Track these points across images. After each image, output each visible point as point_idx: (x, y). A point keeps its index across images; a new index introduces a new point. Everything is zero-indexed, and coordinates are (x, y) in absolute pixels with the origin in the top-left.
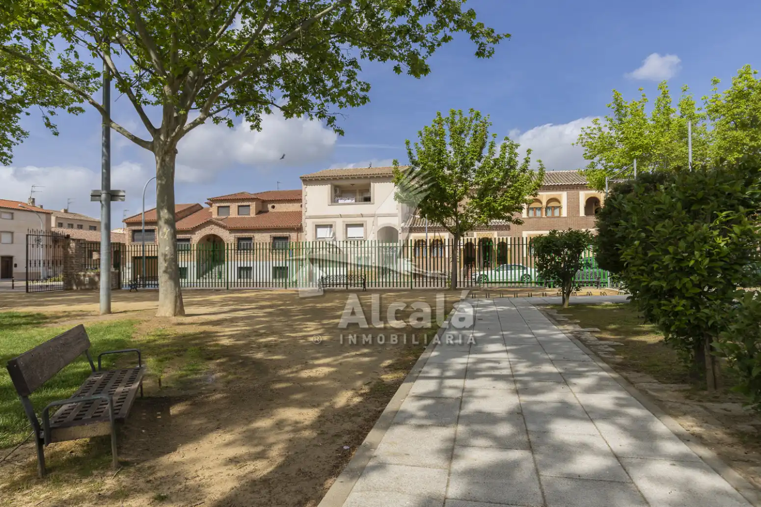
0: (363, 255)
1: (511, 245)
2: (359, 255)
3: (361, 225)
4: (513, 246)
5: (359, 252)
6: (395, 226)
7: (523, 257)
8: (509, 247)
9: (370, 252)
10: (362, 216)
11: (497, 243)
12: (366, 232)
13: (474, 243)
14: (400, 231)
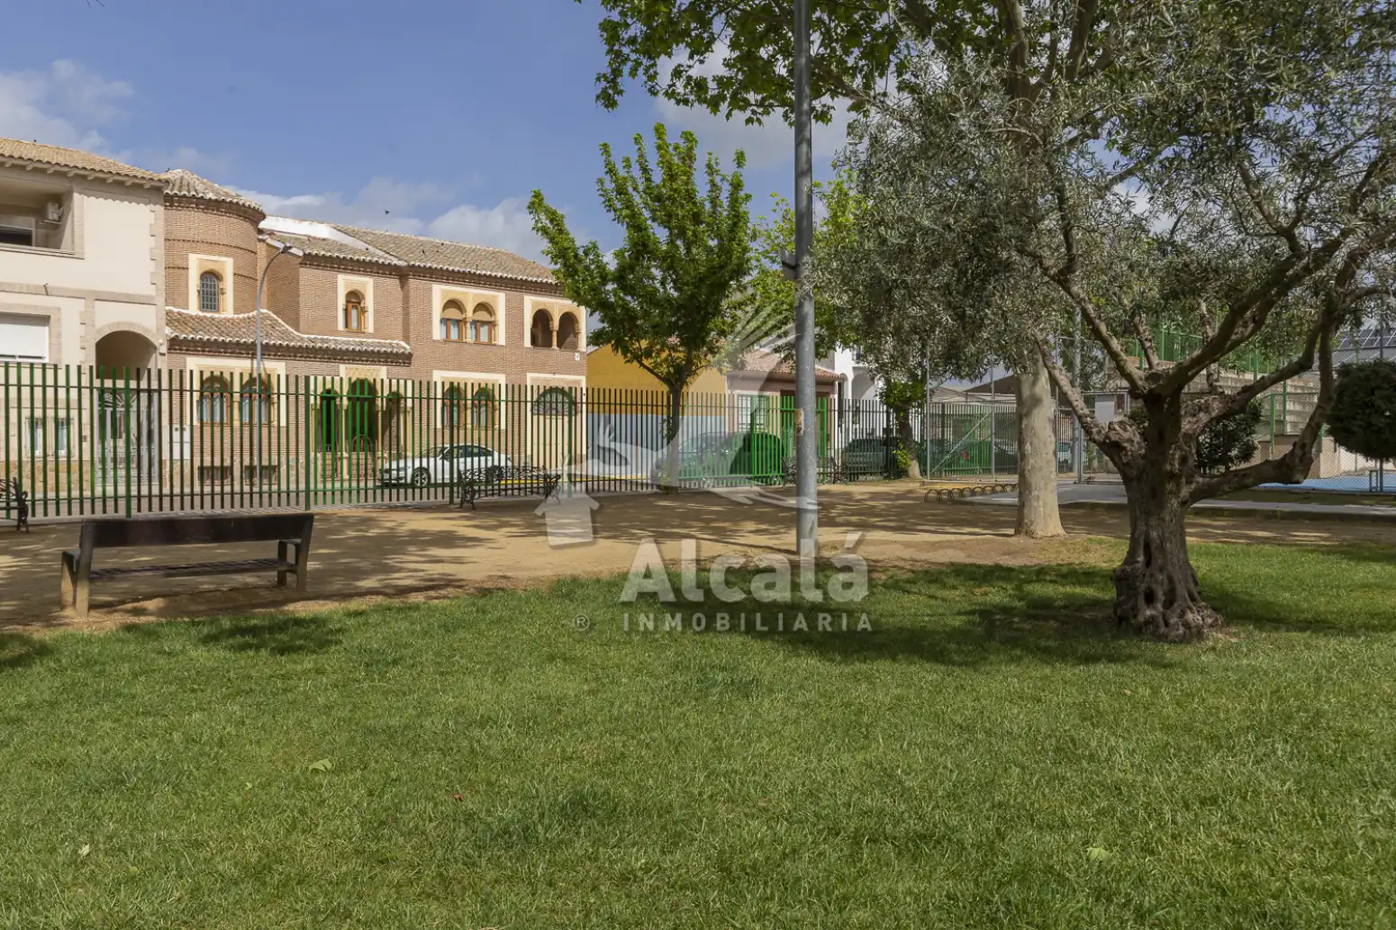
0: (51, 413)
1: (413, 398)
2: (38, 413)
3: (43, 320)
4: (417, 401)
5: (38, 403)
6: (147, 330)
7: (435, 429)
8: (409, 402)
9: (74, 404)
10: (46, 291)
11: (386, 393)
12: (56, 343)
13: (338, 391)
14: (164, 349)
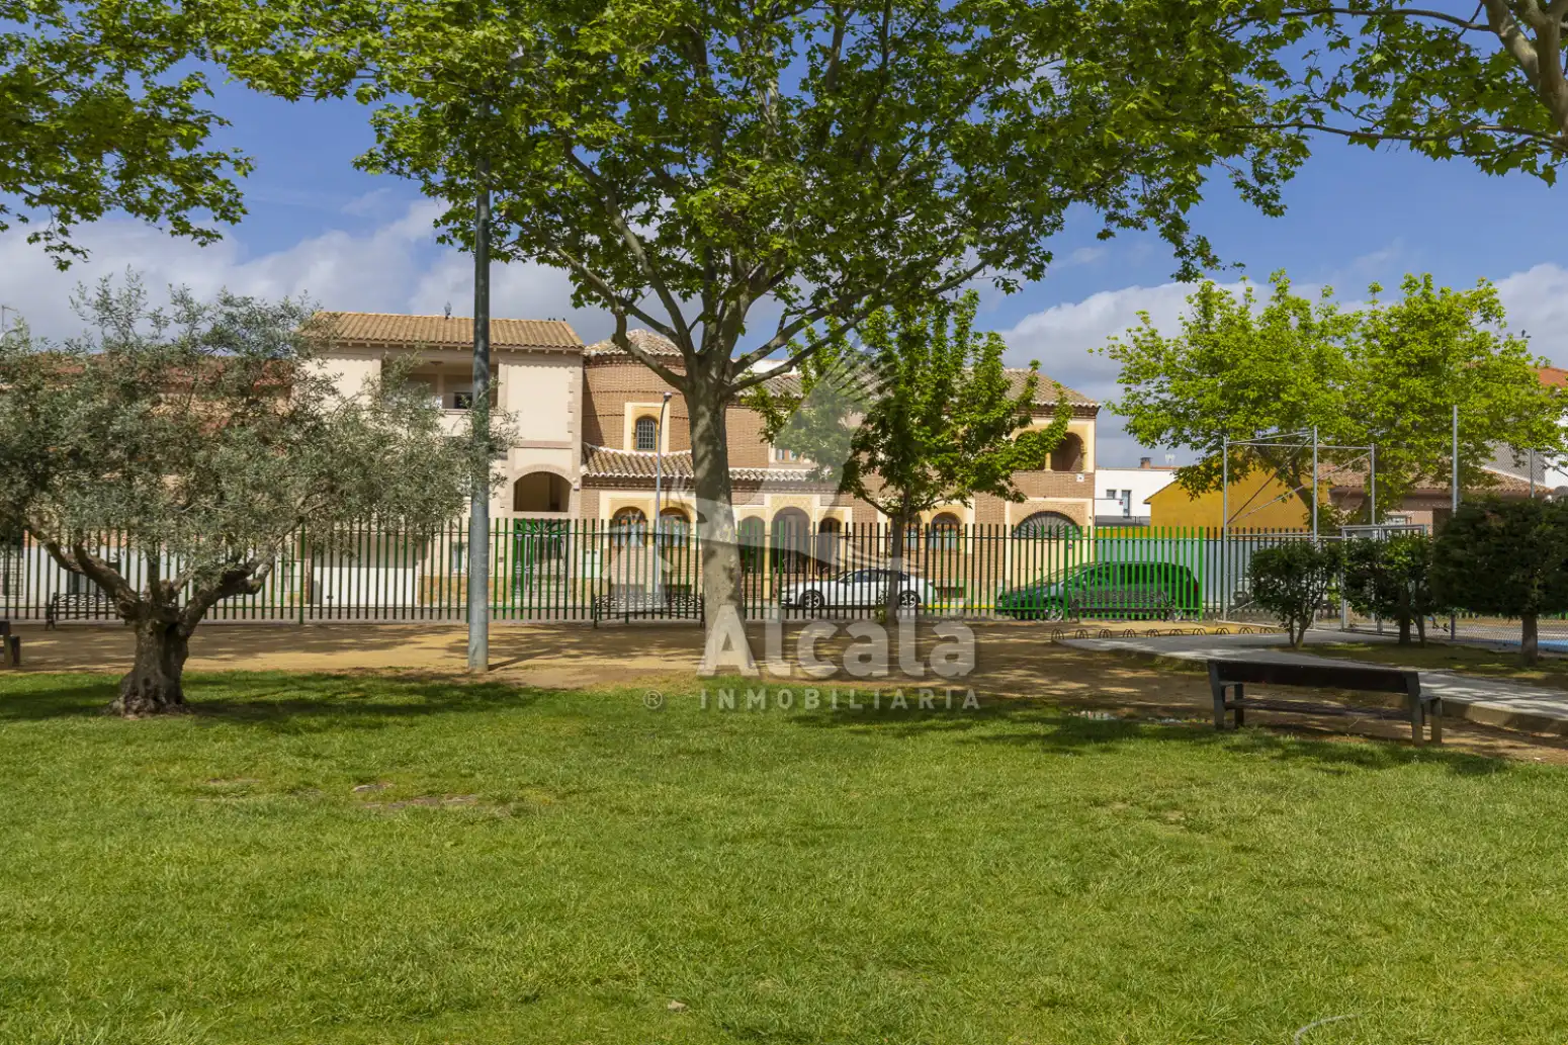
6: (563, 470)
13: (763, 518)
14: (577, 485)
